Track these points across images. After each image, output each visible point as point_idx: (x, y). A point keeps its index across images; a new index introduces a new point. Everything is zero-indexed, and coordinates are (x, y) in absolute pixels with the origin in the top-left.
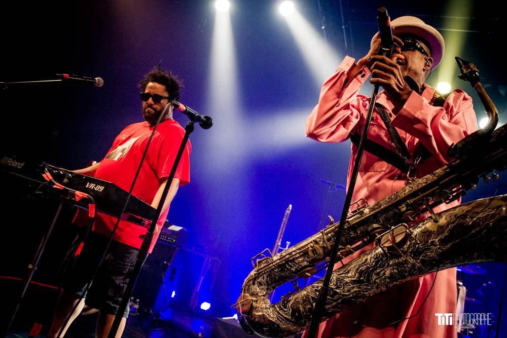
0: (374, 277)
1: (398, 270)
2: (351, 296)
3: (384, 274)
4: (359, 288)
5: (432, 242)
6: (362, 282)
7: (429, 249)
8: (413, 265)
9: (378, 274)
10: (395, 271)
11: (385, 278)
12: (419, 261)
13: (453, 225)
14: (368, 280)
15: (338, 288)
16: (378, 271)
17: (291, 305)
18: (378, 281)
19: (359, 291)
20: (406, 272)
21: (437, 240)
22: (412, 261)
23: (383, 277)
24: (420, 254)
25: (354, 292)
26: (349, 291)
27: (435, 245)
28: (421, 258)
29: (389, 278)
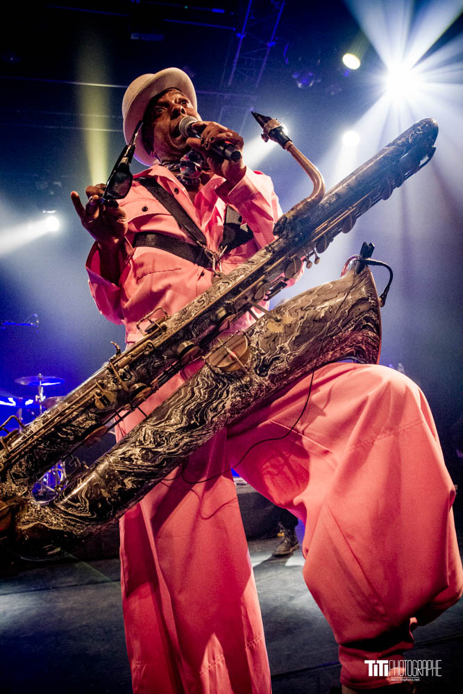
0: (211, 414)
1: (240, 396)
2: (181, 451)
3: (224, 407)
4: (190, 437)
5: (281, 348)
6: (195, 426)
7: (277, 358)
8: (260, 385)
9: (215, 409)
10: (238, 399)
11: (225, 413)
12: (267, 378)
13: (302, 320)
14: (203, 422)
15: (159, 445)
16: (215, 405)
17: (86, 495)
18: (215, 419)
19: (191, 441)
20: (251, 397)
21: (286, 345)
22: (258, 379)
23: (223, 412)
24: (268, 367)
25: (185, 445)
26: (176, 445)
27: (285, 352)
28: (269, 373)
29: (230, 410)
